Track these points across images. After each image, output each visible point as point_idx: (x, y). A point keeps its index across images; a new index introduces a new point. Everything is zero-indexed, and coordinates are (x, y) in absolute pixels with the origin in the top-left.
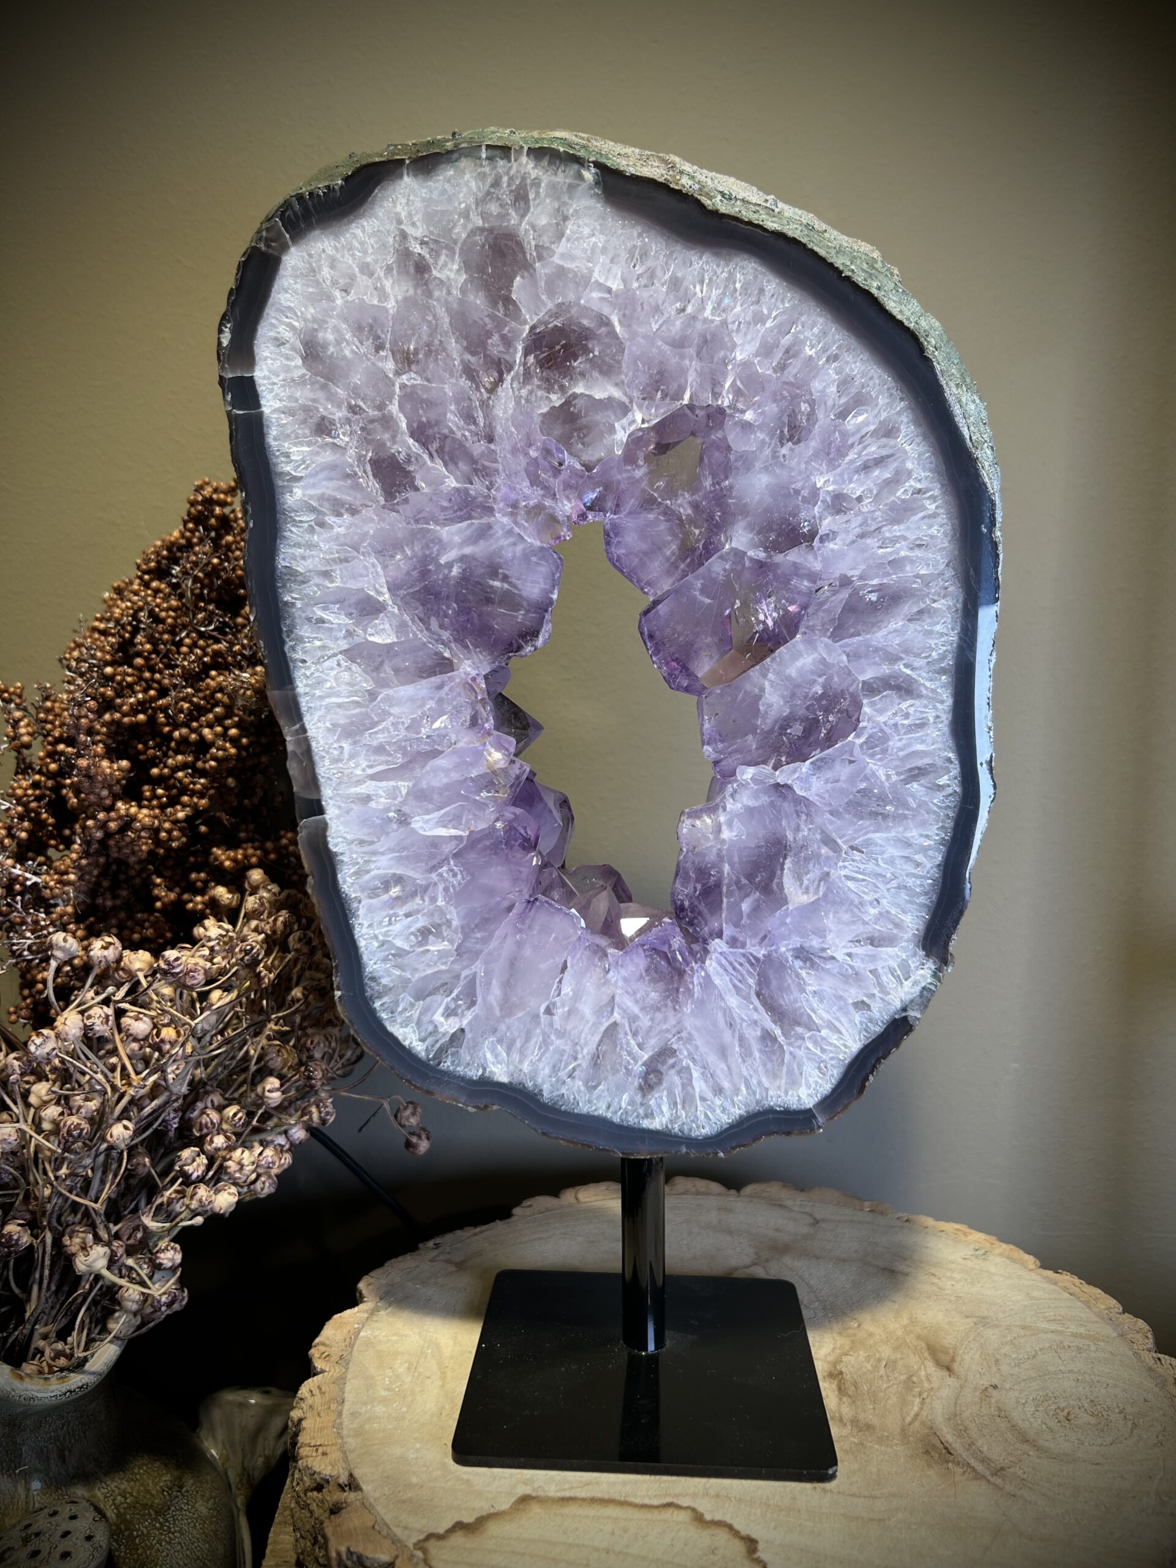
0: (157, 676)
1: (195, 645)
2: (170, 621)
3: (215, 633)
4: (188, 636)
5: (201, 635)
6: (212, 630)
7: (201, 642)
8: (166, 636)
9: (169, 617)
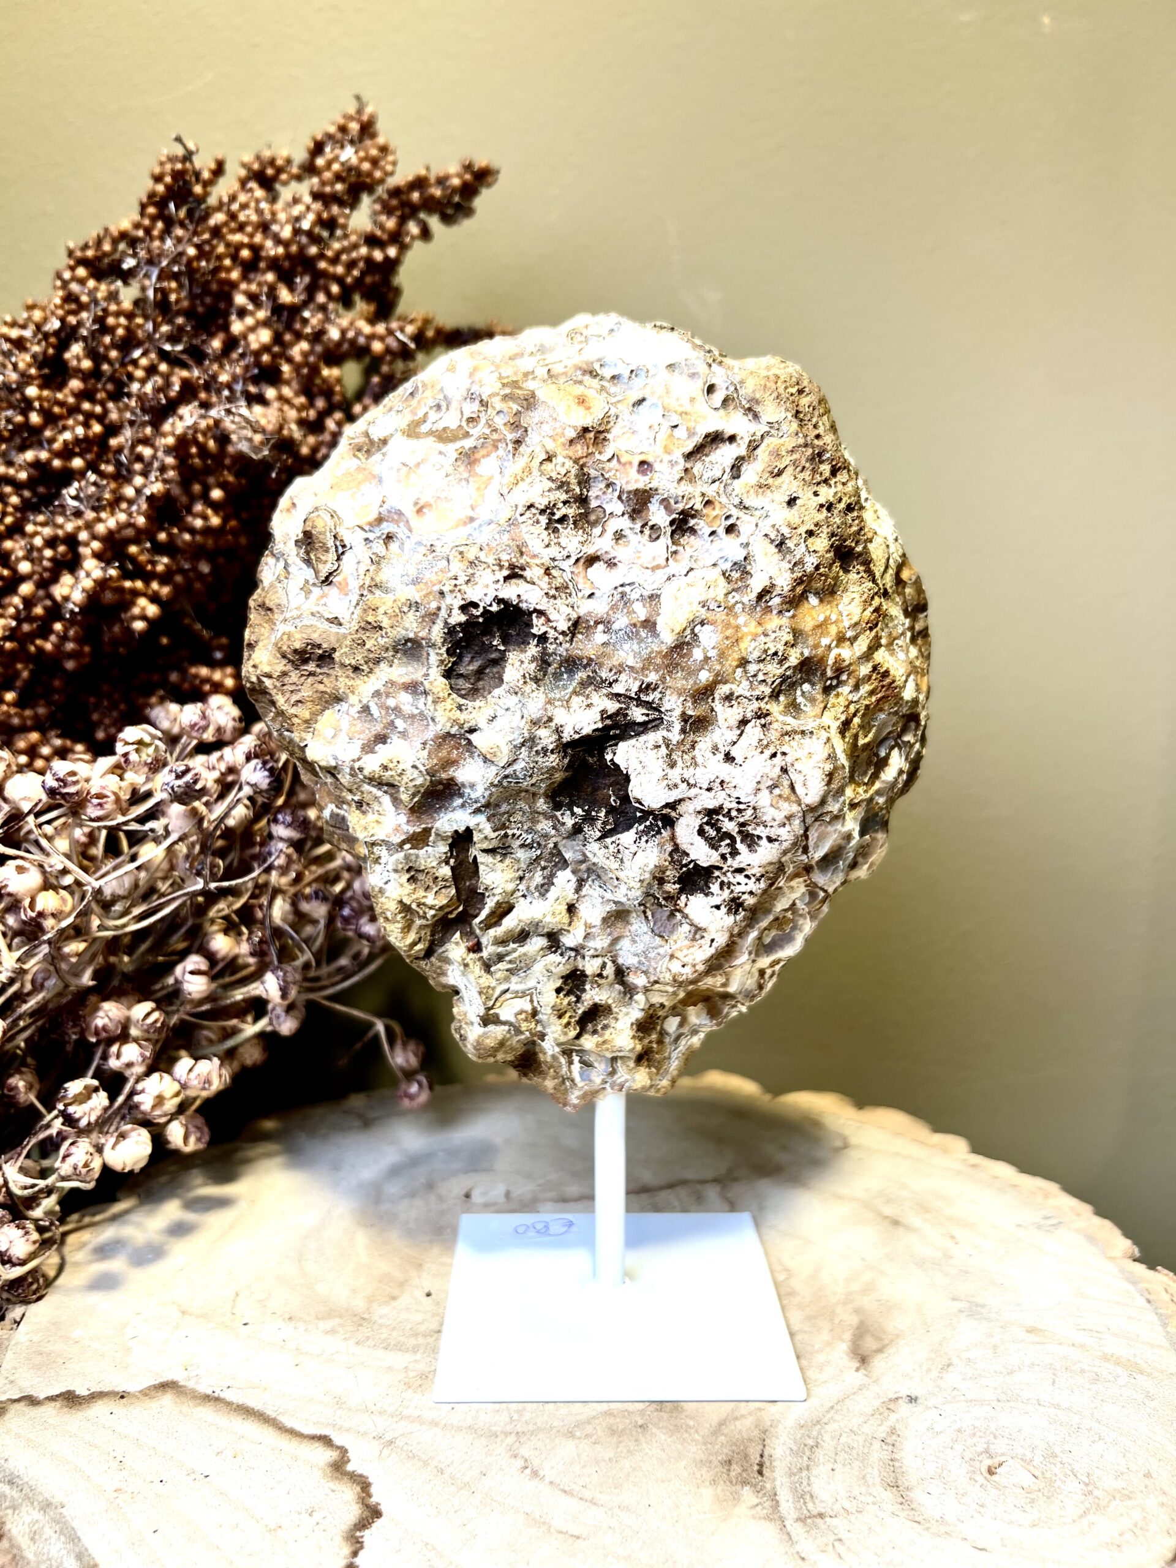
0: (98, 409)
1: (152, 370)
2: (120, 332)
3: (184, 357)
4: (144, 354)
5: (164, 356)
6: (182, 352)
7: (163, 367)
8: (114, 354)
9: (119, 325)
